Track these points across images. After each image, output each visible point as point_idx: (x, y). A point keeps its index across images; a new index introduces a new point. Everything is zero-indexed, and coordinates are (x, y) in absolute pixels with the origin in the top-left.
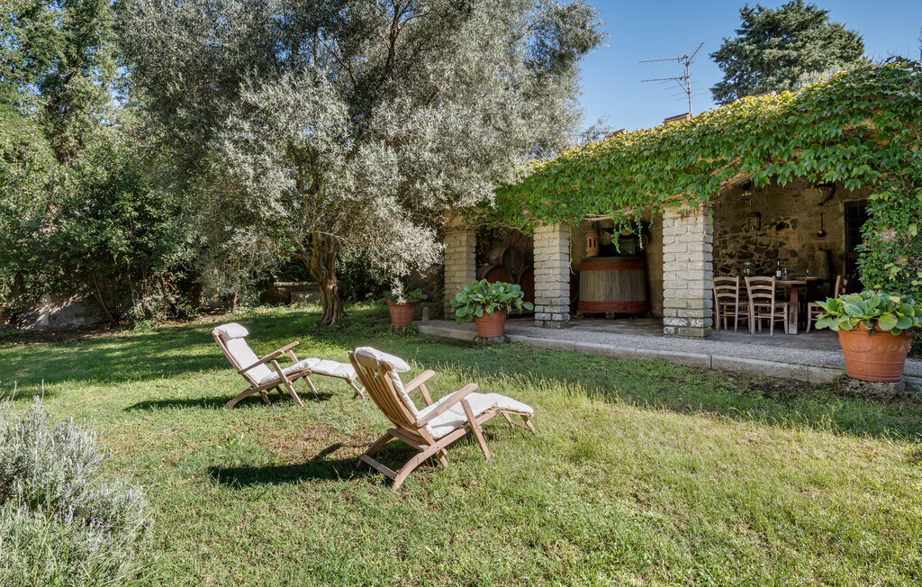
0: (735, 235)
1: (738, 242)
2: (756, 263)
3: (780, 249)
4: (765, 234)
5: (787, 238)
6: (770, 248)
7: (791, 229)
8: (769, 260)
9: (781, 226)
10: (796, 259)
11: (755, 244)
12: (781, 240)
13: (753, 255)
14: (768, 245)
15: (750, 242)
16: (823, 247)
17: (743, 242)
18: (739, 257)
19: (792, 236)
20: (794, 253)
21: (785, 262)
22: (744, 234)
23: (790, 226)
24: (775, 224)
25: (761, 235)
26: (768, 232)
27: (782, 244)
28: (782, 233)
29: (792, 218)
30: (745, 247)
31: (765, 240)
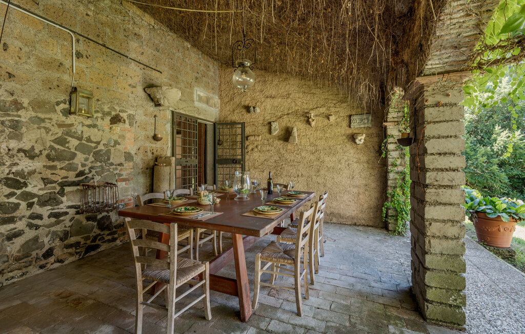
0: (42, 116)
1: (47, 130)
2: (80, 168)
3: (112, 149)
4: (94, 126)
5: (123, 137)
6: (101, 147)
7: (127, 125)
8: (99, 164)
9: (116, 120)
10: (131, 164)
11: (80, 139)
12: (115, 137)
13: (74, 156)
14: (98, 143)
15: (68, 134)
16: (154, 151)
17: (59, 132)
18: (48, 157)
19: (129, 135)
20: (128, 157)
21: (119, 168)
22: (58, 117)
23: (127, 122)
24: (109, 113)
25: (89, 126)
26: (99, 122)
27: (116, 143)
28: (118, 128)
29: (130, 112)
30: (61, 141)
31: (94, 134)
